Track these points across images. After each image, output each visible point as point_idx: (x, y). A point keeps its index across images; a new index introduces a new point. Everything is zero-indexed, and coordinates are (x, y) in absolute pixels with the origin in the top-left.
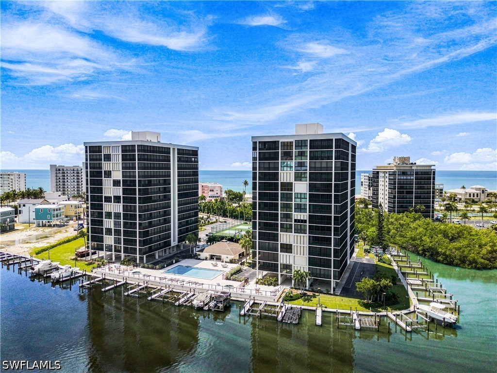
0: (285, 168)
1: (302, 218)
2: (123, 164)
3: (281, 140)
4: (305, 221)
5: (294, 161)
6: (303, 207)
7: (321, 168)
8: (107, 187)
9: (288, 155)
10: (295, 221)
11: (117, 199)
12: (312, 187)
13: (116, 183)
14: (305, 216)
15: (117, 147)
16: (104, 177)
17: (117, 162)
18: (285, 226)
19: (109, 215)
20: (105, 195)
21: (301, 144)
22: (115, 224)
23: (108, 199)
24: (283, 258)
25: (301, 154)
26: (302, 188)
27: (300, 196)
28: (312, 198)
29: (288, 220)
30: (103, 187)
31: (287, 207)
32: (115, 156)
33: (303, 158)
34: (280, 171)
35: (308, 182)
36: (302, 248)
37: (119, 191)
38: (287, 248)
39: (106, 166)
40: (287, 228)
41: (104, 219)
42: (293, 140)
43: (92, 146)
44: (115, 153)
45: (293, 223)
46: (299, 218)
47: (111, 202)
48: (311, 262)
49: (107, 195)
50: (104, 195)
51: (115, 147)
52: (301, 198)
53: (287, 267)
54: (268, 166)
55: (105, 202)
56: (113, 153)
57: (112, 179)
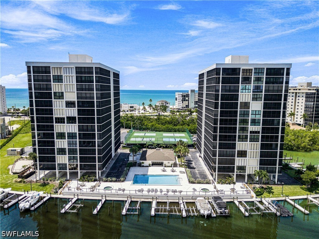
0: (244, 91)
1: (256, 130)
2: (78, 86)
3: (242, 68)
4: (259, 132)
5: (252, 85)
6: (257, 121)
7: (273, 91)
8: (58, 108)
9: (247, 80)
10: (251, 132)
11: (71, 120)
12: (265, 106)
13: (70, 104)
14: (258, 128)
15: (70, 69)
16: (54, 99)
17: (71, 83)
18: (241, 137)
19: (61, 136)
20: (56, 116)
21: (259, 71)
22: (69, 144)
23: (60, 120)
24: (239, 161)
25: (258, 80)
26: (257, 106)
27: (255, 113)
28: (265, 114)
29: (245, 132)
30: (53, 108)
31: (245, 122)
32: (68, 77)
33: (259, 82)
34: (240, 93)
35: (263, 102)
36: (255, 153)
37: (73, 112)
38: (243, 154)
39: (55, 87)
40: (243, 138)
41: (55, 140)
42: (252, 68)
43: (37, 67)
44: (68, 75)
45: (249, 134)
46: (254, 130)
47: (64, 123)
48: (262, 163)
49: (59, 116)
50: (54, 116)
51: (68, 69)
52: (256, 114)
53: (242, 168)
54: (229, 89)
55: (56, 123)
56: (65, 75)
57: (65, 100)
